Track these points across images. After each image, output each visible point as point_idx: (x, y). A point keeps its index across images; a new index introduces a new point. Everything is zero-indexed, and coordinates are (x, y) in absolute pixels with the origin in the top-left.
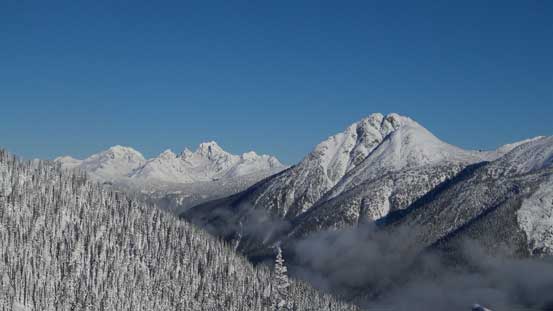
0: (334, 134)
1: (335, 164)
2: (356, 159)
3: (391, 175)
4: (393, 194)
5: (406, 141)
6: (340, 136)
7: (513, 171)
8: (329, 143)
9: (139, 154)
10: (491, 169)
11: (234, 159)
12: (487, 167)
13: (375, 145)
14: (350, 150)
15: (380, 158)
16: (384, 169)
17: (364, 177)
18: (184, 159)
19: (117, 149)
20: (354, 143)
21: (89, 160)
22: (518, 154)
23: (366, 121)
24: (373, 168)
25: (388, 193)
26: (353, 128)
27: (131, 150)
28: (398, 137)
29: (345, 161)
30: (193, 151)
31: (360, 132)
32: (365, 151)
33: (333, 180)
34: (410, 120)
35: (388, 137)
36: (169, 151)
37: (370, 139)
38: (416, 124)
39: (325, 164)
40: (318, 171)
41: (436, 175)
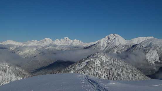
0: (103, 38)
1: (104, 45)
2: (108, 43)
3: (116, 47)
4: (117, 51)
5: (118, 40)
6: (104, 39)
7: (142, 47)
8: (102, 40)
9: (51, 40)
10: (138, 46)
11: (72, 41)
12: (137, 46)
13: (112, 41)
14: (106, 41)
15: (113, 44)
16: (114, 46)
17: (110, 47)
18: (61, 41)
19: (46, 39)
20: (107, 40)
21: (40, 41)
22: (143, 43)
23: (109, 35)
24: (112, 45)
25: (116, 51)
26: (107, 37)
27: (50, 39)
28: (117, 39)
29: (106, 44)
30: (63, 39)
31: (108, 38)
32: (110, 42)
33: (103, 48)
34: (118, 35)
35: (114, 39)
36: (57, 39)
37: (111, 39)
38: (120, 36)
39: (101, 45)
40: (100, 46)
41: (125, 47)
